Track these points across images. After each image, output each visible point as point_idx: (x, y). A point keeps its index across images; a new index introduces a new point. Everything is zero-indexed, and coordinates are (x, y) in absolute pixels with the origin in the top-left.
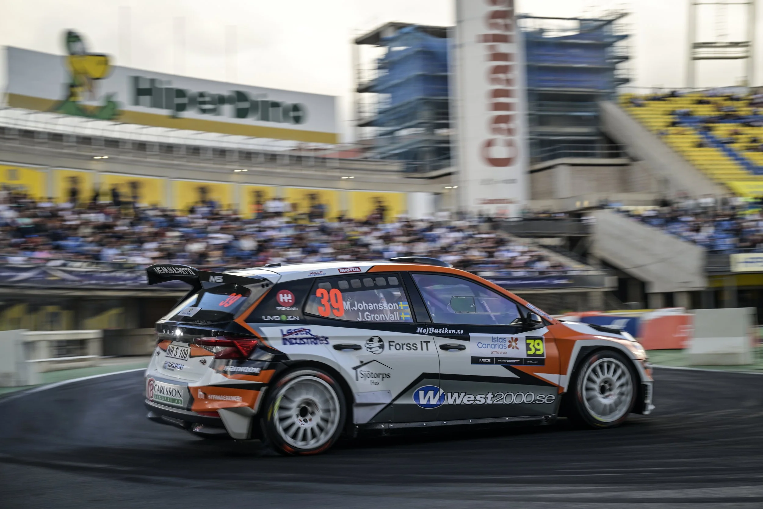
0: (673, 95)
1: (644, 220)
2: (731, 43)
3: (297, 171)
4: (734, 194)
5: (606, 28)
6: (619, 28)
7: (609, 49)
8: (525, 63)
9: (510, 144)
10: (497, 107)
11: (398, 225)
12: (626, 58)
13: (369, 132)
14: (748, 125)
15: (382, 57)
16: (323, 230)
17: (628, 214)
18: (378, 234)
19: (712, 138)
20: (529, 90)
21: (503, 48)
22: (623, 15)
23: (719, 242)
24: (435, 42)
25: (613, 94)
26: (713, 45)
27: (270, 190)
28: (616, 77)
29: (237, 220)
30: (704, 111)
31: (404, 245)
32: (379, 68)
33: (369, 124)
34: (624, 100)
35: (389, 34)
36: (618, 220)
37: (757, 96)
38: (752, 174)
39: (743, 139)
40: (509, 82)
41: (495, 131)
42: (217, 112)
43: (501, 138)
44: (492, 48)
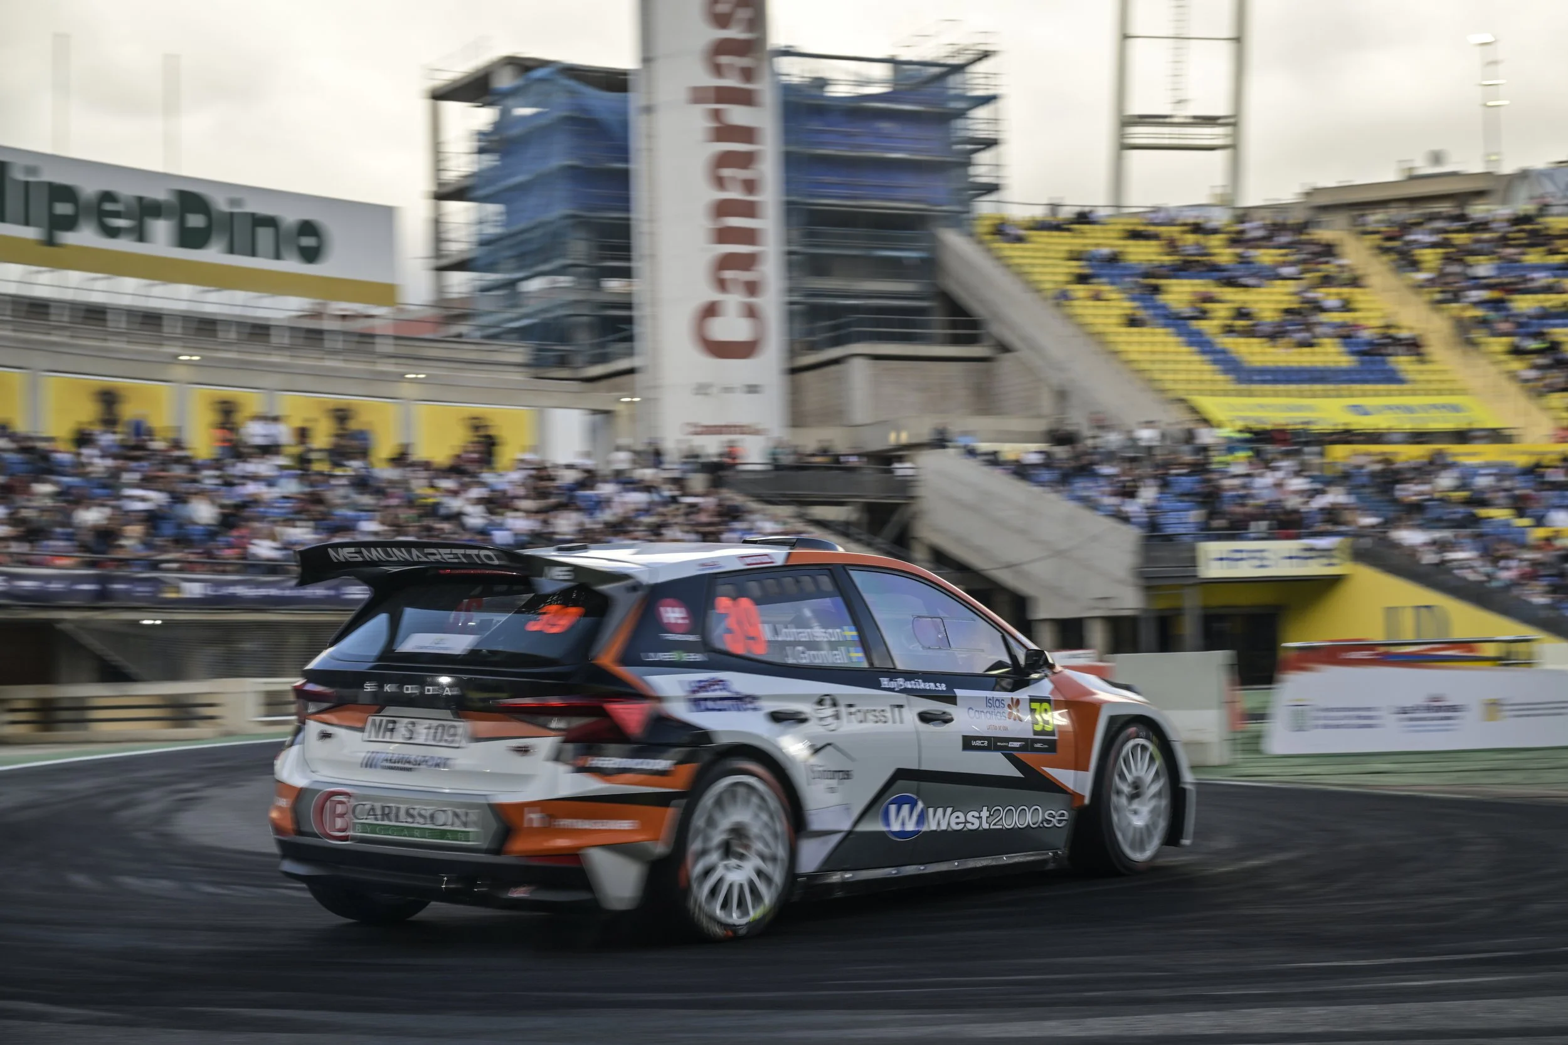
0: (1084, 218)
1: (1021, 471)
2: (1195, 117)
3: (308, 360)
4: (1206, 422)
5: (954, 80)
6: (978, 80)
7: (959, 123)
8: (783, 148)
9: (751, 312)
10: (724, 235)
11: (516, 476)
12: (990, 143)
13: (460, 283)
14: (1231, 282)
15: (487, 128)
16: (362, 483)
17: (993, 460)
18: (475, 493)
19: (1164, 307)
20: (789, 203)
21: (738, 115)
22: (985, 55)
23: (1172, 518)
24: (599, 100)
25: (965, 216)
26: (1163, 120)
27: (251, 401)
28: (971, 180)
29: (179, 460)
30: (1143, 253)
31: (527, 518)
32: (481, 151)
33: (461, 265)
34: (982, 228)
35: (505, 81)
36: (973, 470)
37: (1246, 226)
38: (1240, 381)
39: (1221, 312)
40: (750, 186)
41: (722, 285)
42: (141, 235)
43: (733, 301)
44: (716, 115)
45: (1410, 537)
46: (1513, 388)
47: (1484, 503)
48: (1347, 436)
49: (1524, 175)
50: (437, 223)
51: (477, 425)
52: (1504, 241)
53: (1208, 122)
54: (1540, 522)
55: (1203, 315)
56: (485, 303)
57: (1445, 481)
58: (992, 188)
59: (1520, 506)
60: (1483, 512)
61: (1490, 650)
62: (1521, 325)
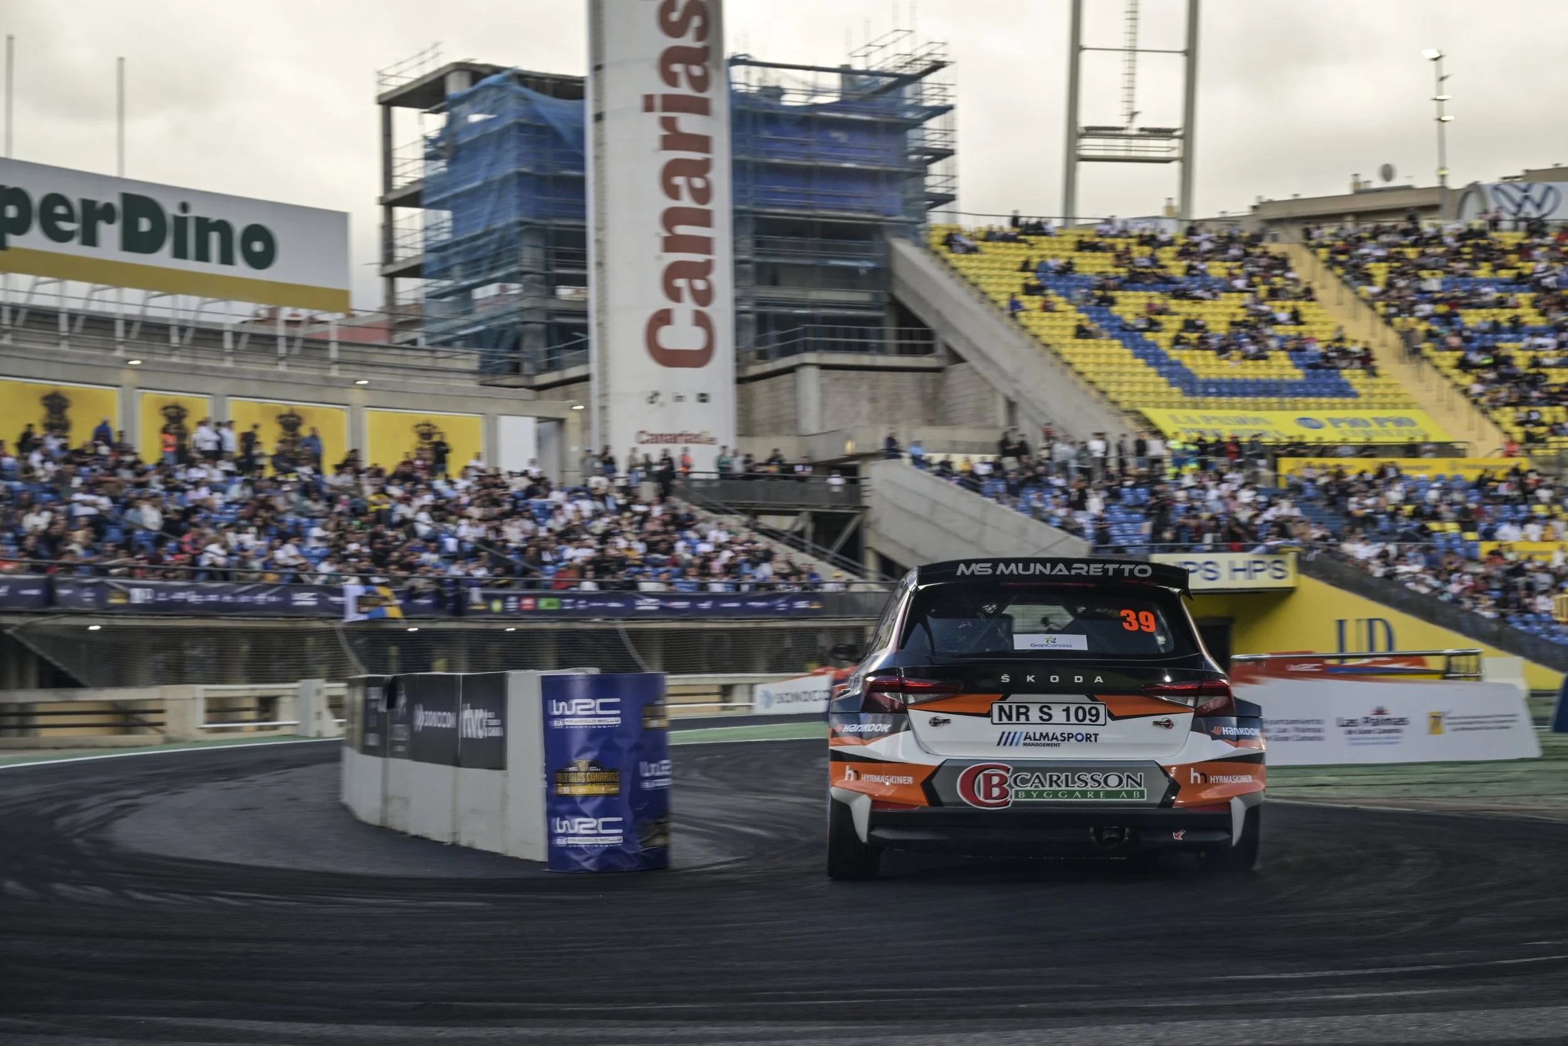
0: (1038, 229)
3: (255, 366)
4: (1158, 433)
5: (909, 90)
6: (931, 91)
7: (912, 134)
8: (733, 157)
11: (467, 483)
12: (944, 154)
13: (409, 289)
14: (1181, 294)
16: (311, 490)
17: (945, 469)
18: (425, 500)
19: (1119, 319)
20: (737, 212)
22: (937, 66)
23: (1118, 529)
24: (550, 107)
25: (921, 226)
26: (1118, 132)
27: (199, 406)
28: (928, 190)
29: (127, 465)
30: (1091, 265)
31: (476, 525)
33: (414, 271)
34: (936, 239)
35: (456, 87)
36: (924, 480)
37: (1196, 239)
38: (1193, 393)
39: (1172, 325)
40: (703, 195)
41: (674, 294)
42: (90, 239)
43: (684, 310)
44: (668, 123)
45: (1360, 550)
46: (1463, 403)
47: (1436, 516)
48: (1296, 449)
49: (1475, 188)
50: (388, 228)
51: (426, 433)
52: (1456, 255)
53: (1157, 134)
54: (1488, 535)
55: (1153, 326)
56: (434, 310)
57: (1395, 494)
58: (947, 198)
59: (1467, 521)
60: (1434, 526)
61: (1436, 663)
62: (1468, 340)
